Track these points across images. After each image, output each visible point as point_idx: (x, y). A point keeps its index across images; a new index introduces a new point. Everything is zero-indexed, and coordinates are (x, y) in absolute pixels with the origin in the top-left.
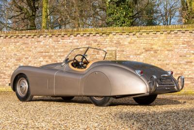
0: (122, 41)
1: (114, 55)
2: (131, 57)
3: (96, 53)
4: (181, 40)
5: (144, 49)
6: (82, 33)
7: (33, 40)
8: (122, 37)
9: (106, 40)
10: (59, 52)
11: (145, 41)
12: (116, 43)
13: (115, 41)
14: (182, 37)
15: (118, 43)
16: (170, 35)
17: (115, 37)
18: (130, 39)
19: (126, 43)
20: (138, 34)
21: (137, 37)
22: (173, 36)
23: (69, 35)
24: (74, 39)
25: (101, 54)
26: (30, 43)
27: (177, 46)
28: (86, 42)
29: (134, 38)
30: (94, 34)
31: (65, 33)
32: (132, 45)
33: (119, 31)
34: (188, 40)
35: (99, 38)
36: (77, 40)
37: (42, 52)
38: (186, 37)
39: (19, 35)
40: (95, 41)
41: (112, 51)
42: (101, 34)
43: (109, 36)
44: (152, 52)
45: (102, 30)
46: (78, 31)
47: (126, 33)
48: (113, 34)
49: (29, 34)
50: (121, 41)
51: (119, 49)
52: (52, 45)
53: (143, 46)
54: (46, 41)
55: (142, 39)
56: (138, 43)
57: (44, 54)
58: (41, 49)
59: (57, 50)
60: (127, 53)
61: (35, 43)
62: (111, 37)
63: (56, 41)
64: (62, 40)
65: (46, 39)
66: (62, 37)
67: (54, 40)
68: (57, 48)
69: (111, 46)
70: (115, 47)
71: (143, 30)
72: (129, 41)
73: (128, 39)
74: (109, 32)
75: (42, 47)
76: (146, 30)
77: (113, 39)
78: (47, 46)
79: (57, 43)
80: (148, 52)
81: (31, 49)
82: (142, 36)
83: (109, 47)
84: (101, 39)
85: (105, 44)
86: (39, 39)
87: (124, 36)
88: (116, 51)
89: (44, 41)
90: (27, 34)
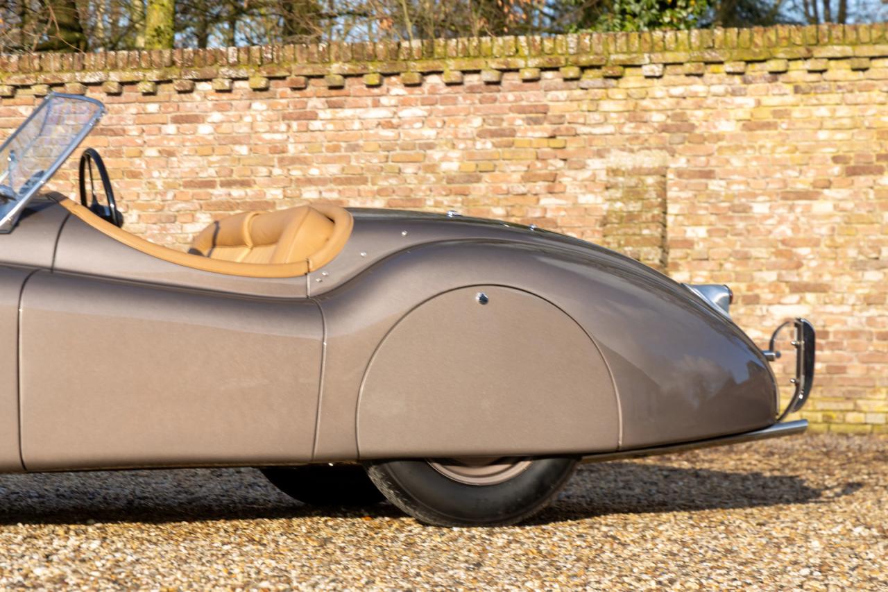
0: (700, 114)
1: (652, 195)
2: (760, 208)
3: (540, 186)
5: (836, 159)
6: (452, 68)
7: (152, 108)
8: (698, 87)
9: (606, 106)
10: (310, 181)
11: (843, 111)
12: (665, 128)
13: (657, 118)
15: (679, 126)
17: (657, 88)
18: (749, 102)
19: (726, 127)
20: (798, 72)
21: (797, 90)
23: (374, 79)
24: (405, 103)
25: (570, 190)
26: (133, 131)
28: (477, 122)
29: (778, 96)
30: (528, 74)
31: (347, 68)
32: (766, 139)
33: (681, 56)
35: (563, 95)
36: (419, 111)
37: (210, 184)
39: (66, 77)
40: (538, 115)
41: (638, 172)
42: (573, 72)
43: (622, 83)
45: (581, 50)
46: (429, 53)
47: (728, 67)
48: (647, 70)
49: (128, 76)
50: (696, 116)
51: (681, 162)
52: (267, 137)
53: (831, 141)
54: (234, 116)
55: (824, 101)
56: (799, 125)
57: (220, 195)
58: (203, 161)
59: (300, 169)
60: (735, 188)
61: (164, 127)
62: (633, 91)
63: (294, 116)
64: (329, 111)
65: (233, 103)
66: (334, 92)
67: (280, 107)
68: (298, 159)
69: (634, 143)
70: (661, 149)
71: (830, 47)
72: (742, 114)
73: (738, 100)
74: (622, 57)
75: (207, 150)
76: (852, 44)
77: (645, 103)
78: (237, 148)
79: (298, 125)
80: (862, 178)
81: (137, 161)
82: (826, 85)
83: (623, 150)
84: (575, 104)
85: (597, 130)
86: (189, 105)
87: (714, 80)
88: (662, 172)
89: (216, 117)
90: (112, 74)
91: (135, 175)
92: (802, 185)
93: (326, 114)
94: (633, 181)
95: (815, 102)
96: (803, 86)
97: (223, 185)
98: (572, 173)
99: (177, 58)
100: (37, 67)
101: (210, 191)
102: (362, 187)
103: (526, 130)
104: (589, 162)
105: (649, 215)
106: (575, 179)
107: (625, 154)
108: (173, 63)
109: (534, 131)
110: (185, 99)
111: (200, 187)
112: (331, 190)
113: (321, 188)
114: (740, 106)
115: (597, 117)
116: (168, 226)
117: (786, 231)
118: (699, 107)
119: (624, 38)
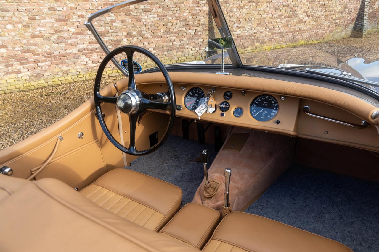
92: (241, 5)
102: (155, 5)
113: (145, 5)
117: (238, 15)
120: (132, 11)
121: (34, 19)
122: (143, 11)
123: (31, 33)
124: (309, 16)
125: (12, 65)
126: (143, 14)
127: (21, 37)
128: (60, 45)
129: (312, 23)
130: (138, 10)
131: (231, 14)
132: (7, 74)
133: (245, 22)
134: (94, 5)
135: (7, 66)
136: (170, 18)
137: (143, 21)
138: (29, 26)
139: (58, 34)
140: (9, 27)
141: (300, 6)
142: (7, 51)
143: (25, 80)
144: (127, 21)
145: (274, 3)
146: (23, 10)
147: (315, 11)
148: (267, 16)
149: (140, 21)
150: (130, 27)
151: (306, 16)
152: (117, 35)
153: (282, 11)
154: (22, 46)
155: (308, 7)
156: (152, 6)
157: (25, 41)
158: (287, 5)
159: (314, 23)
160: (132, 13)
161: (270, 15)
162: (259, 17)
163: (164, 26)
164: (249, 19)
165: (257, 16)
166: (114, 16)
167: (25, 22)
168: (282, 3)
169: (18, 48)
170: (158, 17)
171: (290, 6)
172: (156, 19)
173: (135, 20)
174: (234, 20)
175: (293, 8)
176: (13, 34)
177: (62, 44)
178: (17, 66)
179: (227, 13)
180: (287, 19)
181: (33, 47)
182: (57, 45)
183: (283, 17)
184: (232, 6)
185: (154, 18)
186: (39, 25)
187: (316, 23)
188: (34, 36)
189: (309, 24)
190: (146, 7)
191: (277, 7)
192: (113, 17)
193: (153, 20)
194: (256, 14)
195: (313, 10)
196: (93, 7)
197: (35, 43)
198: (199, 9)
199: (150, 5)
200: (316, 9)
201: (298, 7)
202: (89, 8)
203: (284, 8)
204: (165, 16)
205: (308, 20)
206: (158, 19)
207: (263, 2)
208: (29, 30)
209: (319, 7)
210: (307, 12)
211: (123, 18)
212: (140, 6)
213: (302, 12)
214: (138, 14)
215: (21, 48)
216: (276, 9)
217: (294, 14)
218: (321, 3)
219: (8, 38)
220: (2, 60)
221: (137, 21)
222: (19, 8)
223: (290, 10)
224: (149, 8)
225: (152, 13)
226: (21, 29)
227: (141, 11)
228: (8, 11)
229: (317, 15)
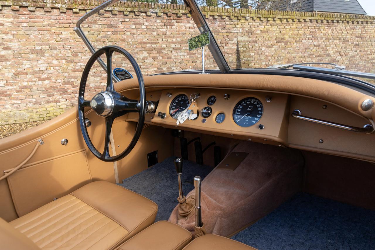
0: (254, 29)
2: (263, 49)
3: (224, 45)
4: (309, 30)
5: (276, 39)
7: (127, 20)
8: (254, 23)
9: (237, 26)
10: (173, 43)
11: (278, 29)
12: (248, 32)
13: (247, 29)
14: (310, 28)
15: (250, 33)
16: (300, 25)
18: (263, 27)
19: (259, 32)
21: (271, 25)
22: (303, 25)
25: (230, 45)
26: (121, 27)
27: (305, 37)
29: (268, 26)
31: (184, 12)
32: (265, 35)
34: (314, 30)
35: (229, 23)
37: (145, 43)
38: (313, 27)
40: (224, 28)
42: (232, 17)
43: (241, 21)
44: (283, 44)
52: (161, 30)
53: (275, 36)
54: (152, 24)
55: (275, 27)
56: (271, 32)
57: (149, 46)
58: (144, 37)
59: (170, 39)
60: (259, 45)
61: (131, 26)
62: (242, 23)
63: (168, 25)
64: (177, 23)
65: (151, 20)
66: (178, 19)
67: (164, 22)
68: (170, 36)
69: (242, 35)
70: (247, 36)
71: (279, 16)
72: (261, 29)
73: (261, 26)
74: (243, 15)
75: (145, 33)
76: (282, 15)
77: (245, 26)
78: (153, 33)
79: (169, 27)
80: (279, 43)
81: (124, 36)
82: (276, 24)
83: (240, 36)
84: (231, 25)
85: (235, 32)
86: (138, 19)
87: (257, 22)
88: (247, 42)
89: (147, 24)
90: (116, 8)
91: (123, 40)
92: (270, 45)
93: (176, 24)
94: (244, 44)
95: (273, 27)
96: (272, 24)
97: (149, 43)
98: (230, 42)
99: (137, 4)
100: (89, 3)
101: (146, 45)
102: (185, 44)
103: (221, 31)
104: (234, 39)
105: (248, 51)
106: (231, 43)
107: (241, 37)
108: (135, 6)
109: (223, 31)
110: (137, 18)
111: (143, 44)
112: (178, 45)
113: (175, 44)
114: (261, 28)
115: (235, 29)
116: (135, 55)
117: (267, 54)
118: (255, 28)
119: (243, 10)
120: (163, 49)
121: (77, 55)
122: (174, 49)
123: (72, 67)
124: (343, 55)
125: (53, 95)
126: (173, 52)
127: (63, 71)
128: (96, 79)
129: (346, 63)
130: (169, 48)
131: (260, 53)
132: (48, 102)
133: (273, 60)
134: (130, 44)
135: (49, 96)
136: (199, 56)
137: (173, 58)
138: (71, 62)
139: (96, 68)
140: (55, 62)
141: (332, 46)
142: (50, 83)
143: (62, 109)
144: (158, 58)
145: (304, 43)
146: (68, 48)
147: (349, 52)
148: (297, 55)
149: (171, 58)
150: (161, 64)
151: (339, 55)
152: (148, 71)
153: (313, 50)
154: (64, 78)
155: (340, 47)
156: (183, 45)
157: (66, 74)
158: (318, 45)
159: (348, 63)
160: (163, 51)
161: (300, 54)
162: (289, 56)
163: (193, 63)
164: (278, 58)
165: (286, 54)
166: (147, 53)
167: (69, 58)
168: (312, 43)
169: (60, 80)
170: (187, 55)
171: (321, 46)
172: (185, 57)
173: (166, 57)
174: (263, 58)
175: (325, 48)
176: (57, 68)
177: (98, 77)
178: (57, 96)
179: (255, 51)
180: (318, 58)
181: (73, 80)
182: (94, 78)
183: (314, 56)
184: (261, 45)
185: (184, 56)
186: (80, 61)
187: (350, 62)
188: (75, 70)
189: (343, 64)
190: (176, 46)
191: (307, 46)
192: (145, 54)
193: (183, 57)
194: (286, 53)
195: (347, 50)
196: (128, 46)
197: (75, 76)
198: (228, 48)
199: (180, 44)
200: (350, 49)
201: (330, 47)
202: (125, 46)
203: (315, 48)
204: (194, 54)
205: (341, 59)
206: (188, 56)
207: (293, 42)
208: (71, 65)
209: (352, 47)
210: (340, 52)
211: (155, 56)
212: (172, 45)
213: (335, 51)
214: (169, 52)
215: (63, 80)
216: (306, 49)
217: (326, 53)
218: (355, 43)
219: (53, 71)
220: (45, 91)
221: (168, 58)
222: (65, 46)
223: (321, 50)
224: (179, 46)
225: (183, 51)
226: (65, 64)
227: (172, 49)
228: (56, 49)
229: (351, 55)
